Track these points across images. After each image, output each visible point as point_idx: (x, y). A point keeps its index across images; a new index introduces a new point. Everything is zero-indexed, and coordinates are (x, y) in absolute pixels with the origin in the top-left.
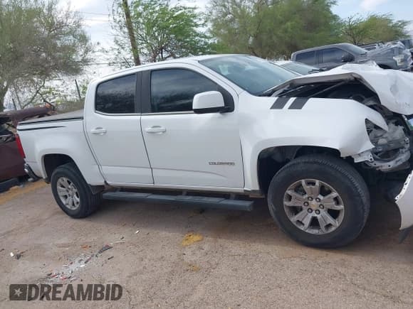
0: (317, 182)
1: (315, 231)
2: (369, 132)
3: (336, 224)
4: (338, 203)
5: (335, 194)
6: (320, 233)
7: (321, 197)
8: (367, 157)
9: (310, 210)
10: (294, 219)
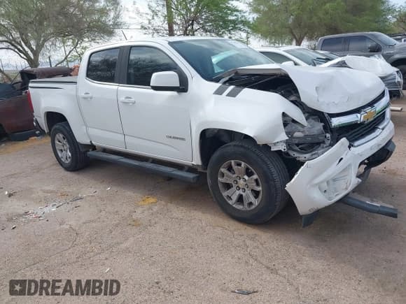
0: (243, 164)
1: (240, 207)
2: (285, 124)
3: (256, 202)
4: (258, 185)
5: (255, 176)
6: (244, 209)
7: (246, 177)
8: (282, 147)
9: (238, 188)
10: (225, 194)
